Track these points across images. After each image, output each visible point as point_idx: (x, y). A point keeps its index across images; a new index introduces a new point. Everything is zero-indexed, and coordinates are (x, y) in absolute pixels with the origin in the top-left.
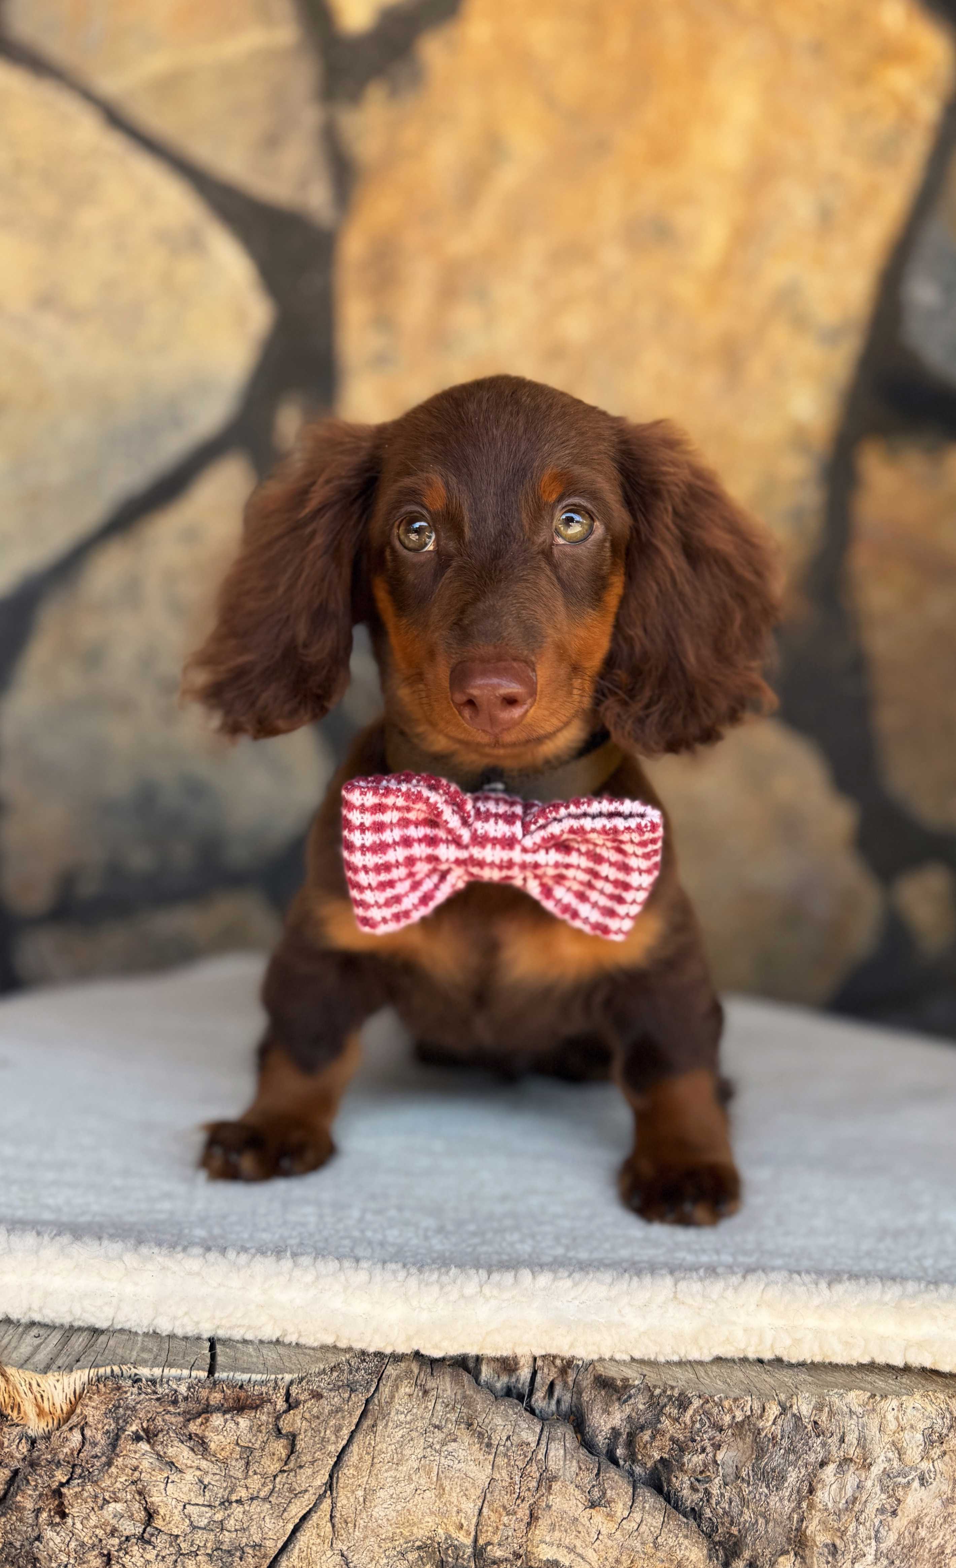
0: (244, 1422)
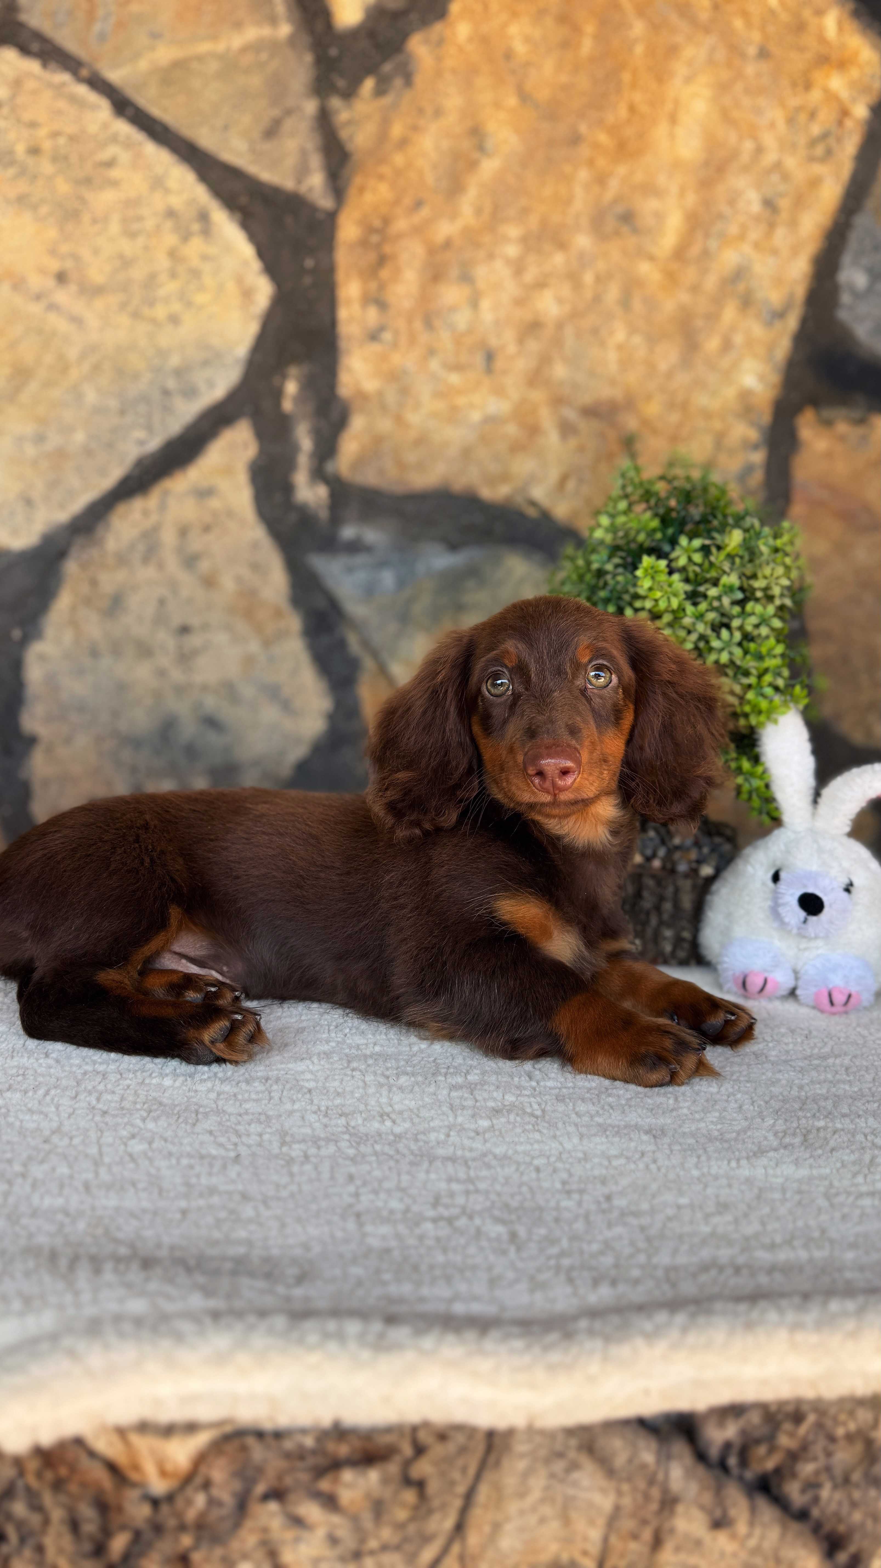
0: (373, 1476)
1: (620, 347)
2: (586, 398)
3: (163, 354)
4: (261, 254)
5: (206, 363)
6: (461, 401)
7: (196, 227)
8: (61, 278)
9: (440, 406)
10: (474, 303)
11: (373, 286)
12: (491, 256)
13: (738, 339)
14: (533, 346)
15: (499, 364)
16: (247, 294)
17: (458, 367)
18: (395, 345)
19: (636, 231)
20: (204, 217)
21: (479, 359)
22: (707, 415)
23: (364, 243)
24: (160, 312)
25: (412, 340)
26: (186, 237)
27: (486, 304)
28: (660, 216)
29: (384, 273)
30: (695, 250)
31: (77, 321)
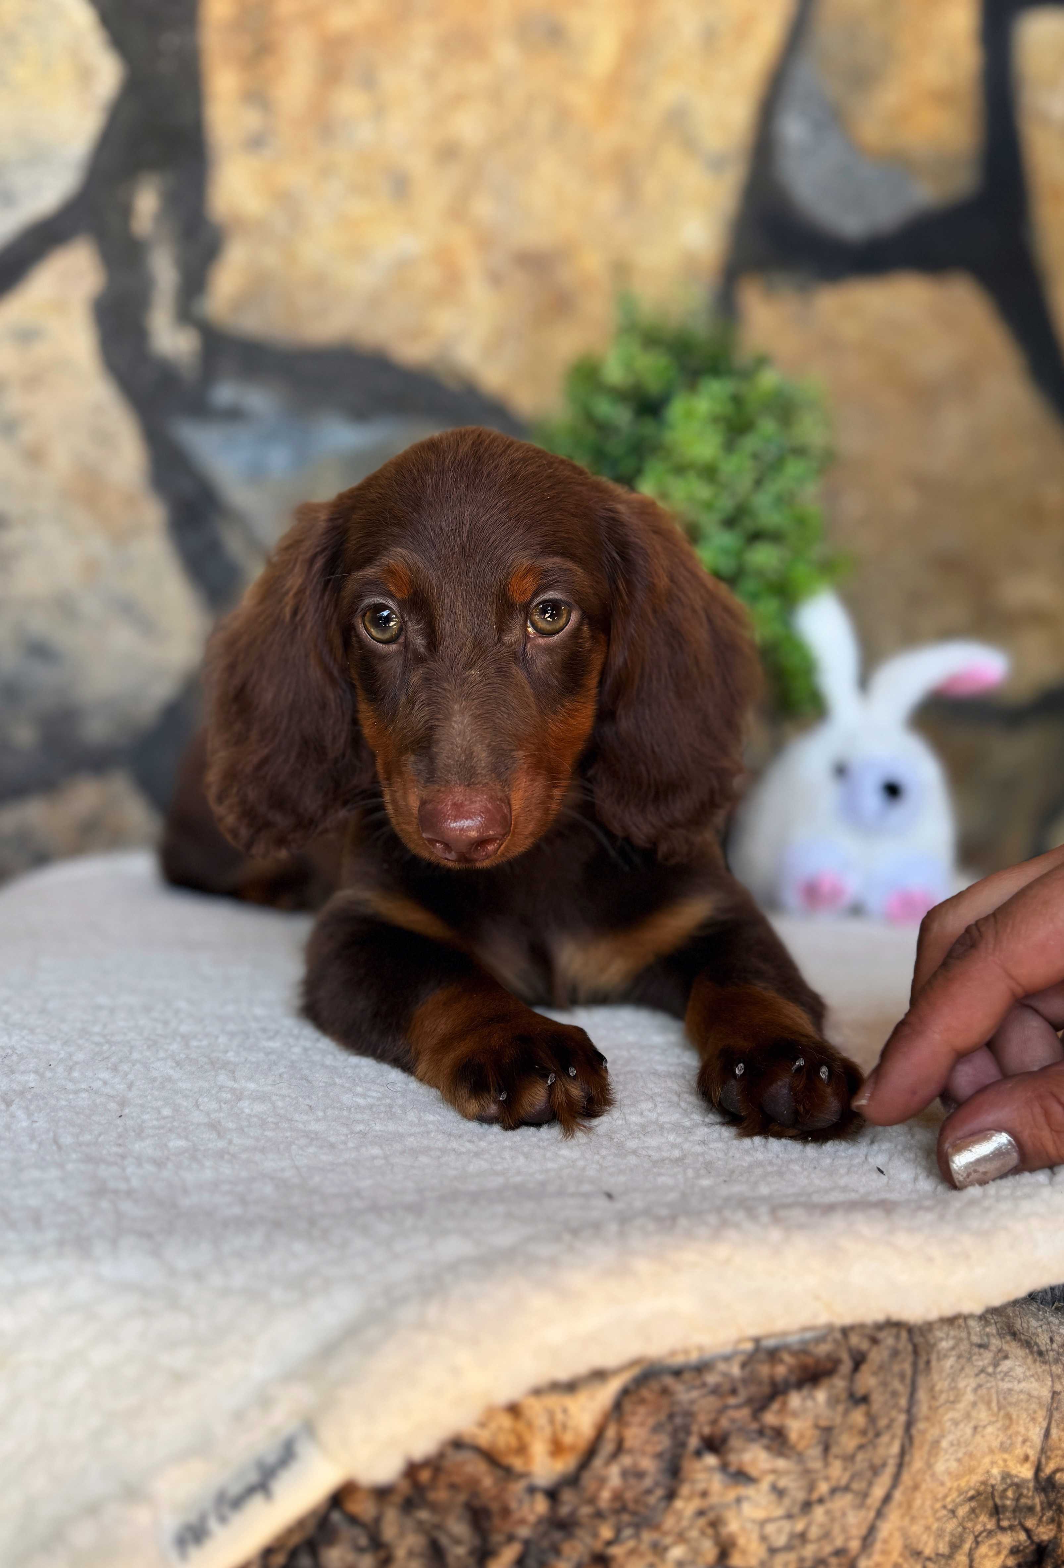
0: (821, 1395)
4: (106, 20)
5: (29, 161)
9: (342, 239)
10: (379, 116)
11: (254, 79)
16: (84, 73)
17: (364, 190)
21: (387, 184)
23: (239, 25)
25: (303, 153)
27: (394, 120)
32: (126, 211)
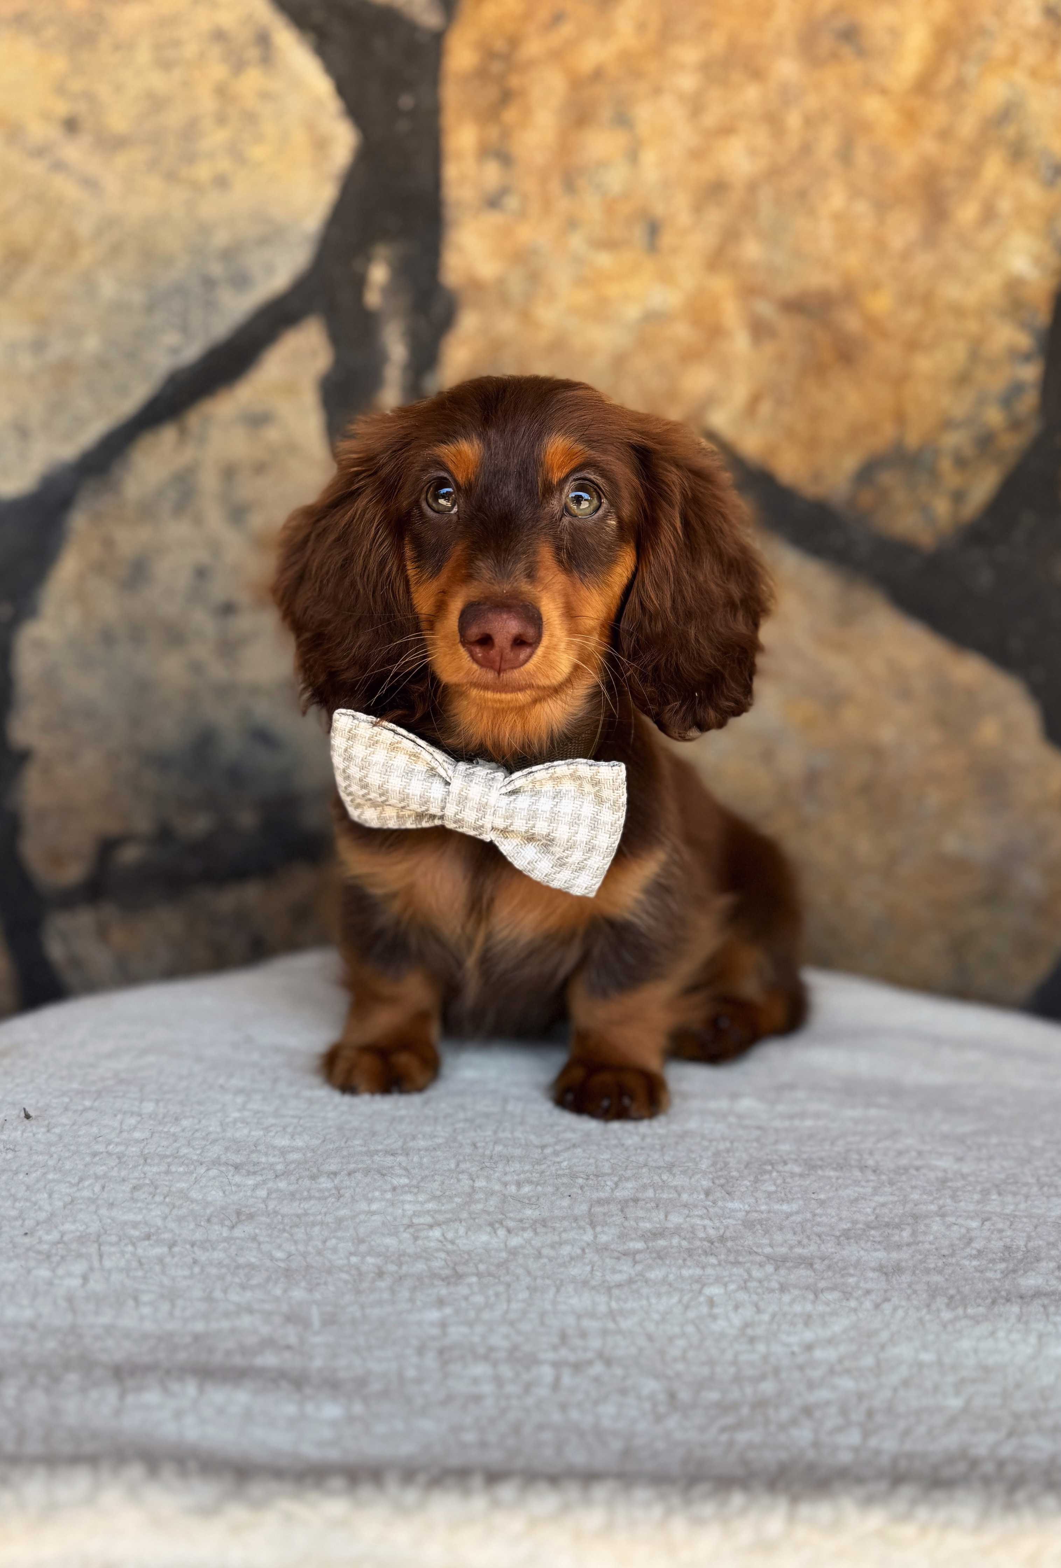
1: (837, 217)
2: (788, 288)
3: (205, 229)
4: (342, 89)
5: (264, 241)
6: (613, 290)
7: (253, 53)
8: (71, 125)
9: (583, 297)
10: (633, 156)
11: (493, 133)
12: (657, 91)
13: (1005, 205)
14: (715, 216)
15: (667, 239)
16: (321, 144)
17: (609, 244)
18: (522, 215)
19: (862, 53)
20: (263, 40)
21: (638, 233)
22: (958, 311)
23: (481, 74)
24: (203, 172)
25: (547, 205)
26: (239, 66)
27: (649, 158)
28: (896, 33)
29: (510, 115)
30: (946, 78)
31: (90, 184)
32: (360, 282)
